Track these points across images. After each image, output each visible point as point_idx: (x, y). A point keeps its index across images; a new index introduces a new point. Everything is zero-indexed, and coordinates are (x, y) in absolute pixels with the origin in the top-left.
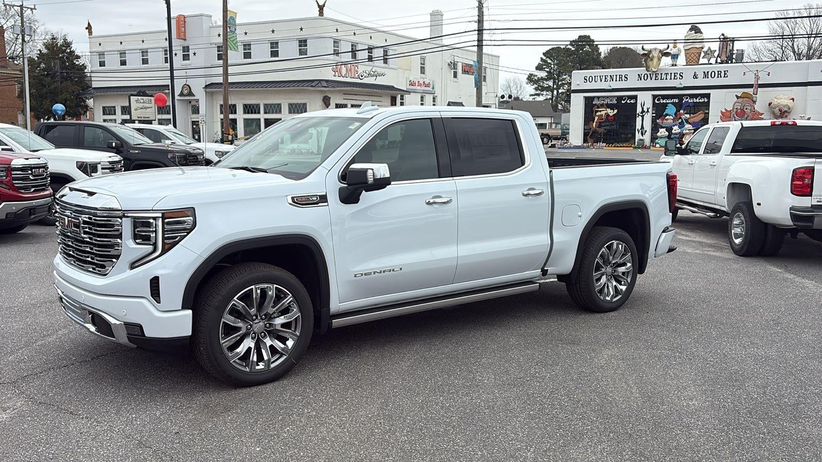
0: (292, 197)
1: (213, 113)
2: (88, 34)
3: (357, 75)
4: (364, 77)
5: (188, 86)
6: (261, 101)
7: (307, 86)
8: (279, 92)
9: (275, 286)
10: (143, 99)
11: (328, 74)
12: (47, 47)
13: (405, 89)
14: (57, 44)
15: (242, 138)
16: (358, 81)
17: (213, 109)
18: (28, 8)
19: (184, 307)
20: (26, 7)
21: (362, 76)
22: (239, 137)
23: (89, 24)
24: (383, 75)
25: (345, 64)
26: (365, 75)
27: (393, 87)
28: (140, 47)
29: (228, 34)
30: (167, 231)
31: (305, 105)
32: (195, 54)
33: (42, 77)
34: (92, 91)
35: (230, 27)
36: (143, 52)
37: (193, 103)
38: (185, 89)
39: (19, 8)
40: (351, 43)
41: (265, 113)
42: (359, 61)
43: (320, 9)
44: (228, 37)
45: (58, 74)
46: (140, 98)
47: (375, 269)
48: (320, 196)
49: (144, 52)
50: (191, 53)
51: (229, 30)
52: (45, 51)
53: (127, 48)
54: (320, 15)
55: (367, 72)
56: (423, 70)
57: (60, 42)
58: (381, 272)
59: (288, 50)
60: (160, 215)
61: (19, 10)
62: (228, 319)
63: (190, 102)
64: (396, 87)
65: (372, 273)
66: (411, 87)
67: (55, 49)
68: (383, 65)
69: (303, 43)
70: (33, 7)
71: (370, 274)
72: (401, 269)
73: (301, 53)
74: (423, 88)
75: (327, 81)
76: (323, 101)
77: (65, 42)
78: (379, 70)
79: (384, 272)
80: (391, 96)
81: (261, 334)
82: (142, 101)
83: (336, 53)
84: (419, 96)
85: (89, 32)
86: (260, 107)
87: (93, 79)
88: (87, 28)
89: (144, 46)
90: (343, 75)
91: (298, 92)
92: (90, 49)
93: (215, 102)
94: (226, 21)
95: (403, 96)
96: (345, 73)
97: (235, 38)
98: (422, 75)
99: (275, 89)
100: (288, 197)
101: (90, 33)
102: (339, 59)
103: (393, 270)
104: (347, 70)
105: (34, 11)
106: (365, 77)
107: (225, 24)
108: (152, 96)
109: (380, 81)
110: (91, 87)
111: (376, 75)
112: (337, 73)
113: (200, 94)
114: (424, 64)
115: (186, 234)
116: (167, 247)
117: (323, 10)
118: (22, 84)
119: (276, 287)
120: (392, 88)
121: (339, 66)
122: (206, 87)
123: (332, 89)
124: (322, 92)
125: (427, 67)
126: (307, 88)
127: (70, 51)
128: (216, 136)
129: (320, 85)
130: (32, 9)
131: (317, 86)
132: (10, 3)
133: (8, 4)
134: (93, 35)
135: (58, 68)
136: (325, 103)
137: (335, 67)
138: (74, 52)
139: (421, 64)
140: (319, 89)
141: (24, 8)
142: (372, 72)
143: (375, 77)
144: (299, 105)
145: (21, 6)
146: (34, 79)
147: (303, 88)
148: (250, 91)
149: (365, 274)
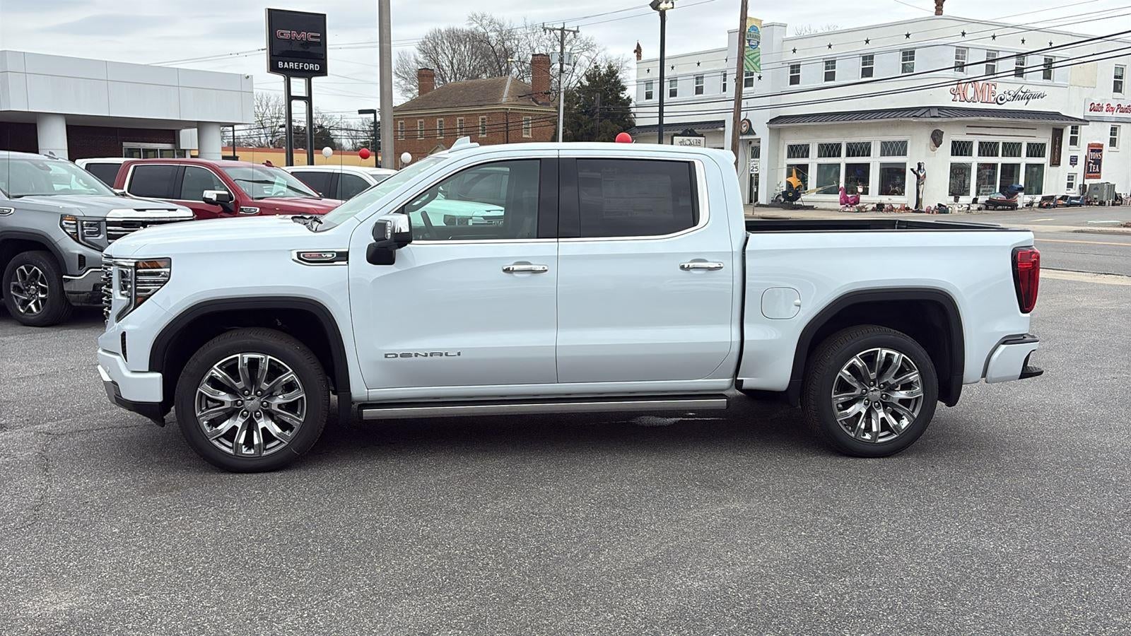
0: (298, 253)
1: (778, 156)
2: (636, 58)
3: (993, 98)
4: (1005, 100)
5: (749, 121)
6: (844, 139)
7: (908, 117)
8: (869, 126)
9: (269, 357)
10: (689, 140)
11: (944, 98)
12: (588, 79)
13: (1082, 118)
14: (600, 74)
15: (812, 191)
16: (995, 106)
17: (778, 151)
18: (570, 31)
19: (152, 369)
20: (567, 30)
21: (1001, 99)
22: (809, 189)
23: (638, 45)
24: (1041, 96)
25: (973, 81)
26: (1008, 97)
27: (1058, 114)
28: (695, 72)
29: (746, 49)
30: (139, 283)
31: (904, 144)
32: (760, 78)
33: (579, 115)
34: (637, 131)
35: (749, 41)
36: (697, 78)
37: (754, 144)
38: (744, 125)
39: (560, 31)
40: (986, 51)
41: (848, 155)
42: (998, 75)
43: (938, 5)
44: (747, 54)
45: (598, 110)
46: (685, 138)
47: (416, 350)
48: (337, 253)
49: (699, 78)
50: (755, 77)
51: (747, 45)
52: (587, 83)
53: (678, 73)
54: (936, 14)
55: (1012, 93)
56: (1118, 87)
57: (604, 71)
58: (426, 355)
59: (887, 65)
60: (133, 264)
61: (560, 34)
62: (206, 389)
63: (750, 143)
64: (1063, 114)
65: (413, 355)
66: (1093, 114)
67: (597, 79)
68: (1042, 81)
69: (908, 55)
70: (575, 29)
71: (409, 355)
72: (459, 354)
73: (904, 69)
74: (1117, 114)
75: (940, 108)
76: (932, 137)
77: (610, 69)
78: (1034, 90)
79: (431, 355)
80: (1053, 129)
81: (256, 412)
82: (688, 142)
83: (960, 67)
84: (1109, 126)
85: (637, 56)
86: (840, 149)
87: (637, 115)
88: (635, 51)
89: (699, 70)
90: (969, 98)
91: (897, 125)
92: (637, 77)
93: (782, 142)
94: (744, 33)
95: (1077, 127)
96: (973, 96)
97: (758, 54)
98: (1117, 95)
99: (862, 121)
100: (293, 252)
101: (639, 57)
102: (964, 75)
103: (446, 354)
104: (976, 91)
105: (577, 34)
106: (1008, 100)
107: (742, 37)
108: (702, 136)
109: (1034, 106)
110: (634, 125)
111: (1027, 97)
112: (958, 97)
113: (762, 132)
114: (1121, 77)
115: (159, 287)
116: (139, 300)
117: (942, 5)
118: (556, 123)
119: (270, 359)
120: (1056, 115)
121: (963, 85)
122: (772, 121)
123: (946, 120)
124: (931, 123)
125: (1125, 81)
126: (907, 119)
127: (615, 81)
128: (778, 188)
129: (927, 114)
130: (574, 32)
131: (923, 116)
132: (551, 27)
133: (547, 28)
134: (642, 59)
135: (597, 103)
136: (934, 140)
137: (955, 87)
138: (619, 82)
139: (1116, 77)
140: (927, 120)
141: (565, 32)
142: (1020, 93)
143: (1026, 100)
144: (897, 143)
145: (562, 30)
146: (570, 118)
147: (903, 119)
148: (829, 125)
149: (402, 356)
